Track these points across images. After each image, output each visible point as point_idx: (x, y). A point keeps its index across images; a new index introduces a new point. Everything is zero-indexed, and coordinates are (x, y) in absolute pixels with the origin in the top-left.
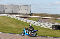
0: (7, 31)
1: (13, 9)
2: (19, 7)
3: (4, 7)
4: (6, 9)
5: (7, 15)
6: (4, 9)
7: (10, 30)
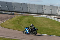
0: (45, 33)
1: (52, 10)
2: (58, 8)
3: (43, 7)
4: (45, 10)
5: (46, 16)
6: (43, 10)
7: (48, 31)
